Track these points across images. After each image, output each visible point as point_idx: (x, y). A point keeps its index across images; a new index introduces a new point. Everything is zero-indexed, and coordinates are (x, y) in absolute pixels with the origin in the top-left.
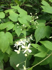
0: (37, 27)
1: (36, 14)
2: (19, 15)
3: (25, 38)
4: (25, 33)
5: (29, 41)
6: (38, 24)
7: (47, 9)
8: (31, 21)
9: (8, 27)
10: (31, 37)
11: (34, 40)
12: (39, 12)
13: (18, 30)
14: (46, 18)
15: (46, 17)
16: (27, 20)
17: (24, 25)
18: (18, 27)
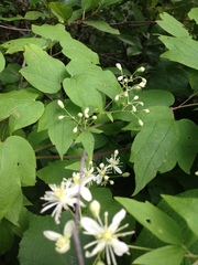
0: (141, 123)
1: (142, 69)
2: (69, 68)
3: (91, 162)
4: (89, 143)
5: (107, 178)
6: (147, 111)
7: (182, 49)
8: (117, 98)
9: (18, 116)
10: (114, 163)
11: (127, 174)
12: (139, 53)
13: (59, 127)
14: (169, 81)
15: (172, 79)
16: (101, 92)
17: (87, 111)
18: (61, 117)
